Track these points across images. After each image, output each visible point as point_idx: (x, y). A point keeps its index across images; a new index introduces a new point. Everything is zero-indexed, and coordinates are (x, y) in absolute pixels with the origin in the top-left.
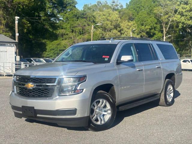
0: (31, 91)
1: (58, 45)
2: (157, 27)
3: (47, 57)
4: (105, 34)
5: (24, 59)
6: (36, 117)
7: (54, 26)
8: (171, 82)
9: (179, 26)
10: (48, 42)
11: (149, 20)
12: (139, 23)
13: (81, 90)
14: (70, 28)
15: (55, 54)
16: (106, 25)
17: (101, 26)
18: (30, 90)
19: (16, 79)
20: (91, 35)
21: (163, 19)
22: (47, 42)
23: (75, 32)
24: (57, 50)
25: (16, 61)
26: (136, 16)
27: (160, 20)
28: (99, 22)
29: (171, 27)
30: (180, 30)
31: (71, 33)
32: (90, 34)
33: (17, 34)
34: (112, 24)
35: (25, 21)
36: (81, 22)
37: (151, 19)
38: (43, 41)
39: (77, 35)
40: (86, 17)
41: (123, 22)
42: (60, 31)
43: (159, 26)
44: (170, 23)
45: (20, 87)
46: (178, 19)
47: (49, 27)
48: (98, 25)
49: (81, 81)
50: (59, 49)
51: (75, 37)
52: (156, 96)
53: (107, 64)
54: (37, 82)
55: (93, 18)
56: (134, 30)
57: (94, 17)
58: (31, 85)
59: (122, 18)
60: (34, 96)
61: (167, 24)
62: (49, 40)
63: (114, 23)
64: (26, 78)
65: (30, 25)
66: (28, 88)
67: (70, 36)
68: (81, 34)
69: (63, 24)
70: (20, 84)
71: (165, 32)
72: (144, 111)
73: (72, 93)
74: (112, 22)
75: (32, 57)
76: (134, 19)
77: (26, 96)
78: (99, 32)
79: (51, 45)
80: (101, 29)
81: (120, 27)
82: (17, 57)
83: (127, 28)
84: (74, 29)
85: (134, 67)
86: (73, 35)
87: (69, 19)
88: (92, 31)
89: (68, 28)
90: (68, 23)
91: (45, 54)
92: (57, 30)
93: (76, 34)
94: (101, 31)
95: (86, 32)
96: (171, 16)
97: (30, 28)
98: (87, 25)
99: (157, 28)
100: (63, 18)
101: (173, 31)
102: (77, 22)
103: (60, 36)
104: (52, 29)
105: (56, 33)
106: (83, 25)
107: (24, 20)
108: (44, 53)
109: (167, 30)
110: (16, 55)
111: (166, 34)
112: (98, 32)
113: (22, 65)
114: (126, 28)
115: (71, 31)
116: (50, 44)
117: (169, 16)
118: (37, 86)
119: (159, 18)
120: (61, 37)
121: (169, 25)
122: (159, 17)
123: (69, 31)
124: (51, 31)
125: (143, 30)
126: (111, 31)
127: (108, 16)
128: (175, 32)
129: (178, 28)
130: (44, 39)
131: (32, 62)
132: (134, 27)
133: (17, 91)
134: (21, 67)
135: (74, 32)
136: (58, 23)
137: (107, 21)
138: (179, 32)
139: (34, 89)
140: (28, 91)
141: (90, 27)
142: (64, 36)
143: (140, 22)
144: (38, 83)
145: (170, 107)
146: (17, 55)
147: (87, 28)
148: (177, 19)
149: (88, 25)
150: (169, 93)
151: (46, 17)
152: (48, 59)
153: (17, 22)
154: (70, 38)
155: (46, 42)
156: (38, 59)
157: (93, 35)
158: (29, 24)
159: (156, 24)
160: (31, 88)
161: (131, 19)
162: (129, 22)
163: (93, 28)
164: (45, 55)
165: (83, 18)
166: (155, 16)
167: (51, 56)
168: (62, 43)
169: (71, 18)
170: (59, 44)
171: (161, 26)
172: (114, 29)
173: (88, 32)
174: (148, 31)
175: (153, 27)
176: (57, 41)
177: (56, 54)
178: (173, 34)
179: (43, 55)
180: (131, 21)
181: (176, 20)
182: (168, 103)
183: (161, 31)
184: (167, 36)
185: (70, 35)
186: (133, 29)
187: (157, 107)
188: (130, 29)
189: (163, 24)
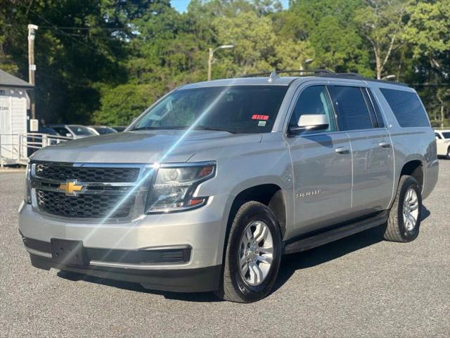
0: (75, 202)
1: (130, 94)
2: (361, 55)
3: (102, 124)
4: (239, 70)
5: (48, 127)
6: (87, 266)
7: (120, 51)
8: (413, 183)
9: (413, 54)
10: (104, 88)
11: (343, 40)
12: (319, 44)
13: (202, 198)
14: (158, 55)
15: (120, 117)
16: (243, 50)
17: (230, 51)
18: (73, 198)
19: (36, 172)
20: (206, 73)
21: (376, 37)
22: (102, 89)
23: (169, 65)
24: (126, 108)
25: (29, 131)
26: (312, 29)
27: (368, 38)
28: (227, 43)
29: (395, 56)
30: (415, 62)
31: (159, 68)
32: (204, 70)
33: (32, 68)
34: (257, 48)
35: (50, 37)
36: (183, 41)
37: (347, 36)
38: (95, 85)
39: (173, 71)
40: (196, 30)
41: (283, 43)
42: (133, 63)
43: (368, 54)
44: (392, 46)
45: (46, 192)
46: (412, 36)
47: (106, 52)
48: (223, 50)
49: (201, 177)
50: (130, 105)
51: (168, 77)
52: (378, 216)
53: (265, 136)
54: (90, 178)
55: (212, 32)
56: (307, 61)
57: (213, 29)
58: (76, 185)
59: (280, 32)
60: (82, 213)
61: (384, 47)
62: (106, 83)
63: (261, 46)
64: (62, 169)
65: (62, 46)
66: (67, 195)
67: (157, 75)
68: (182, 70)
69: (140, 46)
70: (46, 185)
71: (379, 68)
72: (350, 254)
73: (178, 206)
74: (256, 43)
75: (67, 124)
76: (308, 36)
77: (62, 214)
78: (225, 65)
79: (111, 95)
80: (230, 60)
81: (274, 56)
82: (31, 121)
83: (292, 58)
84: (167, 58)
85: (328, 143)
86: (164, 71)
87: (154, 33)
88: (210, 63)
89: (151, 54)
90: (153, 44)
91: (97, 116)
92: (126, 60)
93: (171, 70)
94: (230, 62)
95: (194, 66)
96: (394, 29)
97: (63, 54)
98: (196, 48)
99: (362, 59)
100: (142, 32)
101: (399, 64)
102: (174, 42)
103: (134, 75)
104: (115, 57)
105: (124, 68)
106: (189, 48)
107: (48, 36)
108: (94, 114)
109: (384, 63)
110: (28, 118)
111: (382, 72)
112: (223, 66)
113: (44, 141)
114: (289, 58)
115: (161, 62)
116: (109, 92)
117: (390, 30)
118: (89, 188)
119: (366, 33)
120: (137, 76)
121: (389, 52)
122: (367, 31)
123: (154, 63)
124: (113, 61)
125: (329, 61)
126: (255, 64)
127: (247, 28)
128: (404, 67)
129: (411, 57)
130: (95, 80)
131: (68, 135)
132: (307, 54)
133: (38, 201)
134: (41, 146)
135: (166, 64)
136: (127, 44)
137: (245, 40)
138: (413, 68)
139: (82, 196)
140: (68, 201)
141: (204, 53)
142: (144, 74)
143: (323, 43)
144: (93, 181)
145: (411, 243)
146: (31, 118)
147: (198, 55)
148: (408, 37)
149: (201, 49)
150: (409, 208)
151: (100, 29)
152: (105, 127)
153: (31, 38)
154: (156, 78)
155: (99, 89)
156: (81, 128)
157: (212, 72)
158: (60, 44)
159: (360, 47)
160: (75, 194)
161: (300, 36)
162: (296, 43)
163: (211, 55)
164: (96, 120)
165: (188, 32)
166: (357, 30)
167: (113, 122)
168: (139, 91)
169: (159, 32)
170: (132, 93)
171: (370, 53)
172: (261, 60)
173: (200, 66)
174: (339, 64)
175: (352, 56)
176: (126, 86)
177: (124, 117)
178: (399, 72)
179: (92, 120)
180: (302, 40)
181: (405, 40)
182: (406, 234)
183: (371, 64)
184: (386, 76)
185: (158, 71)
186: (305, 59)
187: (380, 243)
188: (298, 59)
189: (375, 49)
